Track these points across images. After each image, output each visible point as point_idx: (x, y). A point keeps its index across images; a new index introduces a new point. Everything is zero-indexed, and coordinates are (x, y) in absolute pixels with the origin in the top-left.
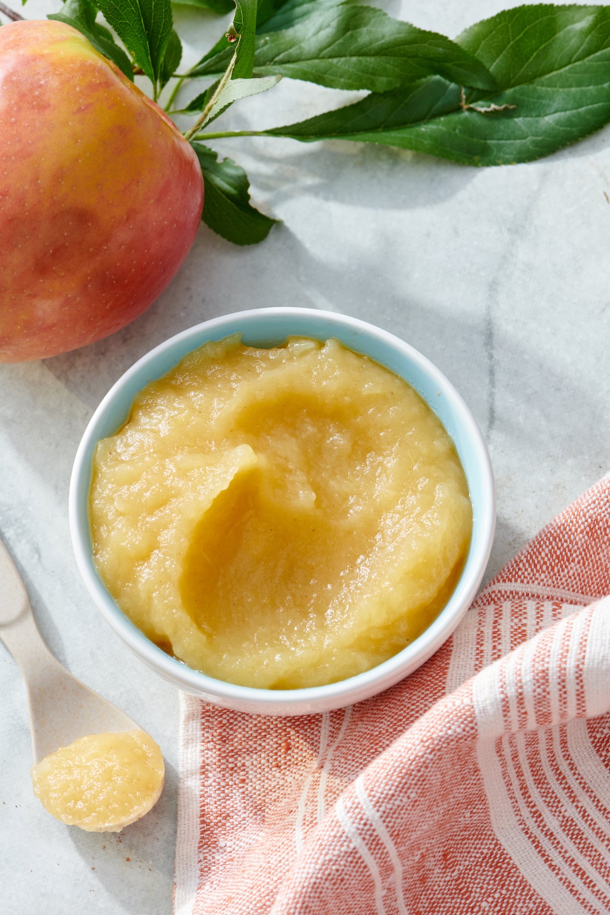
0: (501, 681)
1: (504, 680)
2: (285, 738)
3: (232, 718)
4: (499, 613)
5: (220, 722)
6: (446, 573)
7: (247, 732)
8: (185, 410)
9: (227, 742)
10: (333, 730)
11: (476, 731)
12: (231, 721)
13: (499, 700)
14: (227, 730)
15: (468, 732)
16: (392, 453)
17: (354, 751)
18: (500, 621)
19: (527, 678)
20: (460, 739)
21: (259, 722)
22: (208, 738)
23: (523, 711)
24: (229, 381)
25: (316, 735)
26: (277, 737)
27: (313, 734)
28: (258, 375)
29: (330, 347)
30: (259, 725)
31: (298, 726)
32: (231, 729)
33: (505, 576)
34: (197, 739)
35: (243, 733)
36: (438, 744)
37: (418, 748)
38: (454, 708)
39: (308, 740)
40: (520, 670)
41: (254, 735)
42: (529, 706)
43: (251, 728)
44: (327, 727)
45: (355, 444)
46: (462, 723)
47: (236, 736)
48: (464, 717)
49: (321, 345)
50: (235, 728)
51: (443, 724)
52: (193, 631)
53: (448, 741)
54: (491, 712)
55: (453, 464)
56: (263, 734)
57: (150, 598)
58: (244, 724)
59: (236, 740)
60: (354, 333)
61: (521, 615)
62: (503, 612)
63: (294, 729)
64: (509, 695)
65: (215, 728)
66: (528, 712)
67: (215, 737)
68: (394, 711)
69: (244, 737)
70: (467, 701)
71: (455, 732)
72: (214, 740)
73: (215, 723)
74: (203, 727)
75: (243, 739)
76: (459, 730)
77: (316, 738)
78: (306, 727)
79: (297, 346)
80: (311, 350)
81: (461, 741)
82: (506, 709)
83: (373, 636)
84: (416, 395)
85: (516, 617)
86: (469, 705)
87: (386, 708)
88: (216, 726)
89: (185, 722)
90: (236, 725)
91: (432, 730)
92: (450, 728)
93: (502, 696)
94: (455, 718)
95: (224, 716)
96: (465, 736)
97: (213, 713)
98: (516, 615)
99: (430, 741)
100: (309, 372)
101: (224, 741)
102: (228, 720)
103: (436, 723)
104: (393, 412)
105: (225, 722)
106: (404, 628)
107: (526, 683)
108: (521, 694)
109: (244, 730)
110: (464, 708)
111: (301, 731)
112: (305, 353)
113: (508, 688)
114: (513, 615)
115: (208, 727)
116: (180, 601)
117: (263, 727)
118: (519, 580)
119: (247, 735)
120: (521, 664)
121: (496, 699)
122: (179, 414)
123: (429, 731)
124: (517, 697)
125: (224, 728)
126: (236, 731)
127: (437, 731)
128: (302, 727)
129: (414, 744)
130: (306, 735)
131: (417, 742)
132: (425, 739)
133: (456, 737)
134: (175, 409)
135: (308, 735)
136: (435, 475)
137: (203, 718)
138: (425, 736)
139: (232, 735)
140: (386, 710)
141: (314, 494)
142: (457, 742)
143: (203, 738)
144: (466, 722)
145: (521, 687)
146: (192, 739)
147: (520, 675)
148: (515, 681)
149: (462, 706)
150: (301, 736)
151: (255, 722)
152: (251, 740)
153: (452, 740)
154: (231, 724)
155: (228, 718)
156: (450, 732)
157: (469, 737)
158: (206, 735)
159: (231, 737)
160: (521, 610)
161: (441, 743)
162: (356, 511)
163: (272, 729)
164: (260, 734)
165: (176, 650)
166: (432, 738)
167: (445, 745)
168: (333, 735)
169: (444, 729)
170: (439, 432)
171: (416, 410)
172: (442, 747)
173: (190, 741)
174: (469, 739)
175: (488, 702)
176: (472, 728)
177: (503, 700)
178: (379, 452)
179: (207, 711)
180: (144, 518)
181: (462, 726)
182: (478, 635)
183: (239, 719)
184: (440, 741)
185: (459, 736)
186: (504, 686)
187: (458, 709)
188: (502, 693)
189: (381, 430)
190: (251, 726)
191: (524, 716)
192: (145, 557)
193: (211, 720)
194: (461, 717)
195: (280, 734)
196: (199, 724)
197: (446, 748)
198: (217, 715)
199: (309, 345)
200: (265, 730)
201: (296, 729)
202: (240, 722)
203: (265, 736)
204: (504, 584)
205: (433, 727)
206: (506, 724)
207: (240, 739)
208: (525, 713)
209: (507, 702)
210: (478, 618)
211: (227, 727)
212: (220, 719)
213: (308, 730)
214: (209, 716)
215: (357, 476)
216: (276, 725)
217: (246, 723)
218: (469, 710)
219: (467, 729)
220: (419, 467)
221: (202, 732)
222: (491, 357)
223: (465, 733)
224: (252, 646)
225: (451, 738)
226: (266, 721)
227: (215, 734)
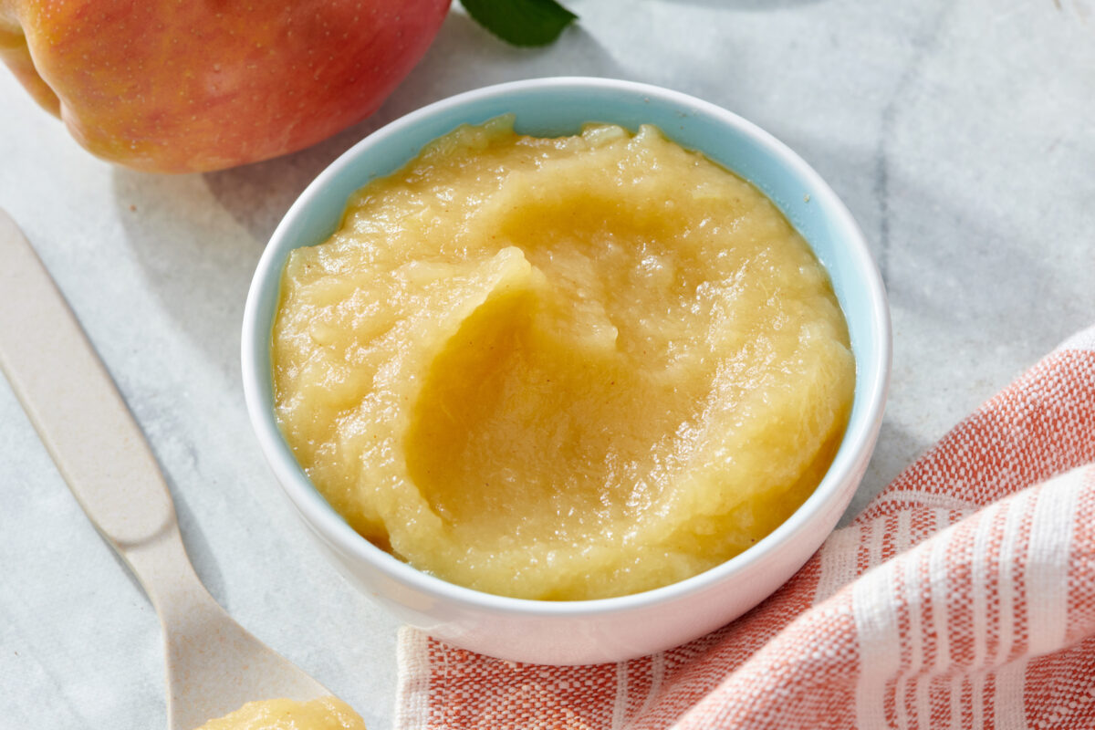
0: (897, 580)
1: (901, 579)
2: (559, 722)
3: (477, 691)
4: (892, 526)
5: (459, 695)
6: (814, 446)
7: (500, 712)
8: (424, 208)
9: (468, 725)
10: (632, 707)
11: (858, 656)
12: (476, 695)
13: (894, 609)
14: (469, 708)
15: (844, 657)
16: (734, 282)
17: (664, 717)
18: (894, 535)
19: (939, 576)
20: (833, 667)
21: (519, 698)
22: (439, 717)
23: (930, 631)
24: (493, 175)
25: (606, 717)
26: (545, 720)
27: (601, 715)
28: (537, 167)
29: (645, 134)
30: (518, 702)
31: (579, 705)
32: (476, 707)
33: (902, 482)
34: (421, 720)
35: (494, 713)
36: (796, 674)
37: (766, 679)
38: (823, 620)
39: (593, 724)
40: (927, 564)
41: (511, 716)
42: (941, 623)
43: (506, 707)
44: (623, 704)
45: (679, 271)
46: (836, 642)
47: (483, 718)
48: (839, 633)
49: (632, 133)
50: (481, 706)
51: (806, 643)
52: (422, 509)
53: (814, 669)
54: (881, 625)
55: (827, 302)
56: (524, 715)
57: (358, 463)
58: (495, 700)
59: (482, 722)
60: (682, 114)
61: (927, 525)
62: (900, 524)
63: (572, 709)
64: (909, 601)
65: (450, 704)
66: (939, 634)
67: (450, 717)
68: (729, 660)
69: (495, 718)
70: (843, 609)
71: (824, 654)
72: (449, 720)
73: (451, 697)
74: (432, 701)
75: (493, 722)
76: (830, 653)
77: (606, 721)
78: (590, 707)
79: (595, 134)
80: (617, 139)
81: (833, 671)
82: (904, 625)
83: (699, 530)
84: (773, 207)
85: (920, 529)
86: (846, 615)
87: (716, 659)
88: (452, 700)
89: (404, 692)
90: (483, 702)
91: (789, 653)
92: (816, 649)
93: (899, 603)
94: (825, 635)
95: (466, 687)
96: (839, 663)
97: (449, 681)
98: (919, 526)
99: (785, 669)
100: (613, 166)
101: (464, 724)
102: (471, 694)
103: (795, 643)
104: (739, 226)
105: (466, 695)
106: (747, 521)
107: (936, 584)
108: (928, 601)
109: (495, 708)
110: (838, 620)
111: (583, 713)
112: (608, 142)
113: (908, 591)
114: (914, 526)
115: (440, 702)
116: (403, 466)
117: (525, 706)
118: (924, 487)
119: (499, 717)
120: (928, 557)
121: (889, 607)
122: (416, 212)
123: (783, 654)
124: (922, 606)
125: (464, 704)
126: (482, 710)
127: (796, 654)
128: (585, 708)
129: (759, 674)
130: (590, 718)
131: (764, 671)
132: (777, 665)
133: (825, 664)
134: (410, 207)
135: (594, 716)
136: (801, 312)
137: (433, 688)
138: (777, 661)
139: (476, 715)
140: (716, 662)
141: (614, 329)
142: (827, 672)
143: (431, 718)
144: (841, 641)
145: (928, 590)
146: (414, 719)
147: (927, 571)
148: (919, 580)
149: (836, 617)
150: (582, 720)
151: (511, 698)
152: (505, 724)
153: (820, 669)
154: (476, 699)
155: (471, 691)
156: (816, 655)
157: (845, 665)
158: (436, 713)
159: (474, 719)
160: (926, 519)
161: (801, 672)
162: (680, 363)
163: (538, 709)
164: (520, 715)
165: (395, 542)
166: (788, 664)
167: (808, 676)
168: (630, 713)
169: (808, 651)
170: (806, 257)
171: (773, 224)
172: (803, 679)
173: (412, 722)
174: (846, 669)
175: (877, 611)
176: (851, 651)
177: (901, 609)
178: (715, 279)
179: (440, 678)
180: (355, 350)
181: (836, 647)
182: (860, 555)
183: (488, 693)
184: (800, 668)
185: (832, 663)
186: (902, 588)
187: (830, 622)
188: (899, 597)
189: (720, 249)
190: (505, 703)
191: (931, 640)
192: (351, 404)
193: (444, 691)
194: (833, 633)
195: (550, 716)
196: (425, 697)
197: (809, 680)
198: (454, 685)
199: (616, 131)
200: (527, 710)
201: (576, 709)
202: (489, 697)
203: (527, 718)
204: (900, 492)
205: (790, 648)
206: (904, 650)
207: (489, 721)
208: (934, 635)
209: (907, 613)
210: (860, 534)
211: (470, 704)
212: (458, 691)
213: (594, 711)
214: (442, 686)
215: (682, 315)
216: (545, 703)
217: (499, 699)
218: (847, 622)
219: (844, 652)
220: (776, 300)
221: (431, 709)
222: (884, 207)
223: (839, 658)
224: (511, 541)
225: (818, 665)
226: (529, 697)
227: (450, 712)
